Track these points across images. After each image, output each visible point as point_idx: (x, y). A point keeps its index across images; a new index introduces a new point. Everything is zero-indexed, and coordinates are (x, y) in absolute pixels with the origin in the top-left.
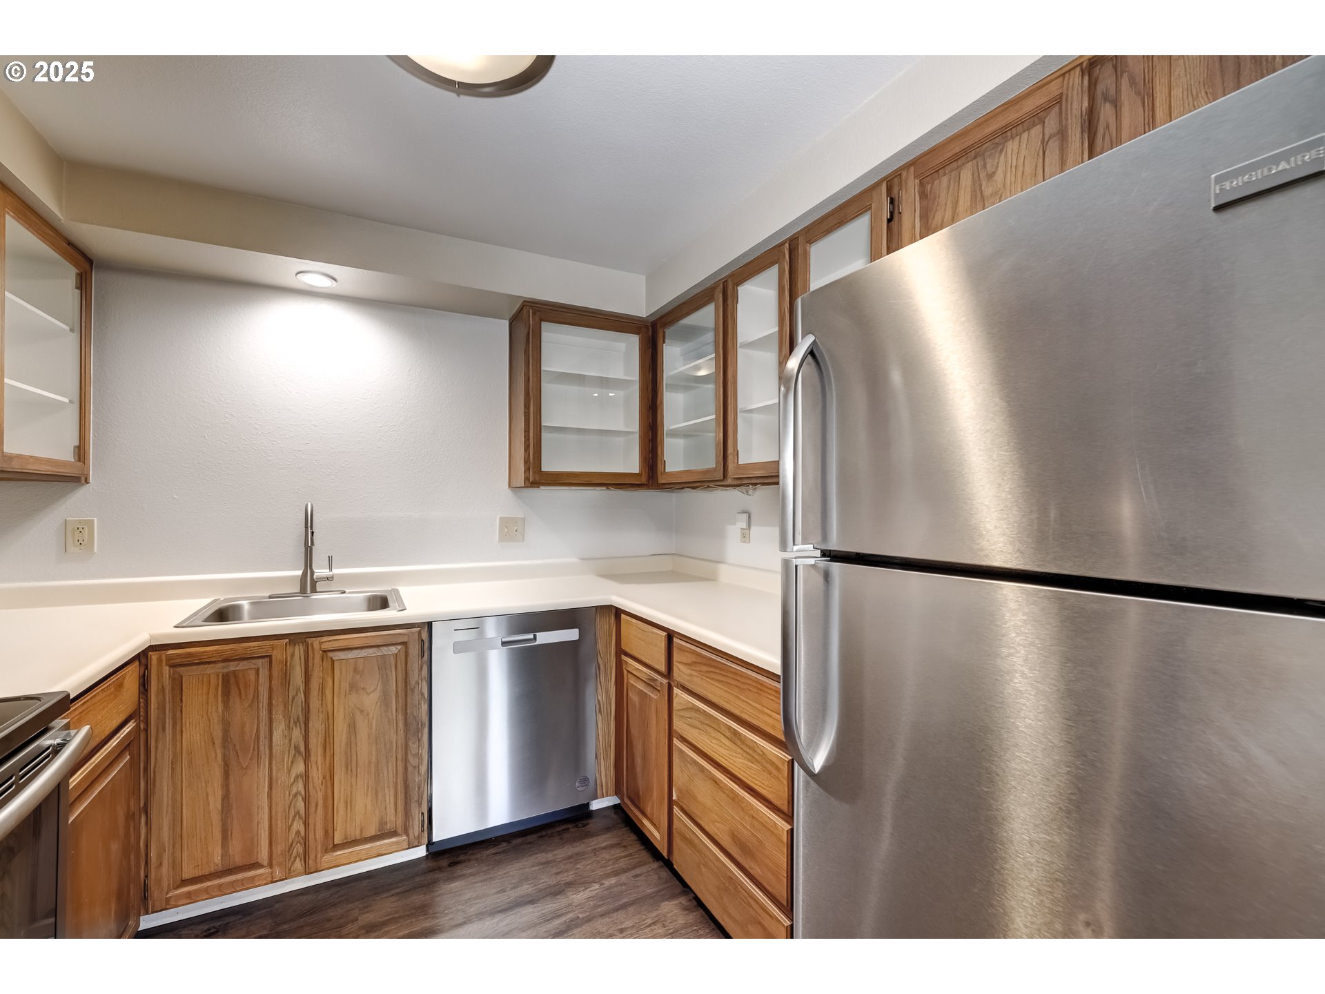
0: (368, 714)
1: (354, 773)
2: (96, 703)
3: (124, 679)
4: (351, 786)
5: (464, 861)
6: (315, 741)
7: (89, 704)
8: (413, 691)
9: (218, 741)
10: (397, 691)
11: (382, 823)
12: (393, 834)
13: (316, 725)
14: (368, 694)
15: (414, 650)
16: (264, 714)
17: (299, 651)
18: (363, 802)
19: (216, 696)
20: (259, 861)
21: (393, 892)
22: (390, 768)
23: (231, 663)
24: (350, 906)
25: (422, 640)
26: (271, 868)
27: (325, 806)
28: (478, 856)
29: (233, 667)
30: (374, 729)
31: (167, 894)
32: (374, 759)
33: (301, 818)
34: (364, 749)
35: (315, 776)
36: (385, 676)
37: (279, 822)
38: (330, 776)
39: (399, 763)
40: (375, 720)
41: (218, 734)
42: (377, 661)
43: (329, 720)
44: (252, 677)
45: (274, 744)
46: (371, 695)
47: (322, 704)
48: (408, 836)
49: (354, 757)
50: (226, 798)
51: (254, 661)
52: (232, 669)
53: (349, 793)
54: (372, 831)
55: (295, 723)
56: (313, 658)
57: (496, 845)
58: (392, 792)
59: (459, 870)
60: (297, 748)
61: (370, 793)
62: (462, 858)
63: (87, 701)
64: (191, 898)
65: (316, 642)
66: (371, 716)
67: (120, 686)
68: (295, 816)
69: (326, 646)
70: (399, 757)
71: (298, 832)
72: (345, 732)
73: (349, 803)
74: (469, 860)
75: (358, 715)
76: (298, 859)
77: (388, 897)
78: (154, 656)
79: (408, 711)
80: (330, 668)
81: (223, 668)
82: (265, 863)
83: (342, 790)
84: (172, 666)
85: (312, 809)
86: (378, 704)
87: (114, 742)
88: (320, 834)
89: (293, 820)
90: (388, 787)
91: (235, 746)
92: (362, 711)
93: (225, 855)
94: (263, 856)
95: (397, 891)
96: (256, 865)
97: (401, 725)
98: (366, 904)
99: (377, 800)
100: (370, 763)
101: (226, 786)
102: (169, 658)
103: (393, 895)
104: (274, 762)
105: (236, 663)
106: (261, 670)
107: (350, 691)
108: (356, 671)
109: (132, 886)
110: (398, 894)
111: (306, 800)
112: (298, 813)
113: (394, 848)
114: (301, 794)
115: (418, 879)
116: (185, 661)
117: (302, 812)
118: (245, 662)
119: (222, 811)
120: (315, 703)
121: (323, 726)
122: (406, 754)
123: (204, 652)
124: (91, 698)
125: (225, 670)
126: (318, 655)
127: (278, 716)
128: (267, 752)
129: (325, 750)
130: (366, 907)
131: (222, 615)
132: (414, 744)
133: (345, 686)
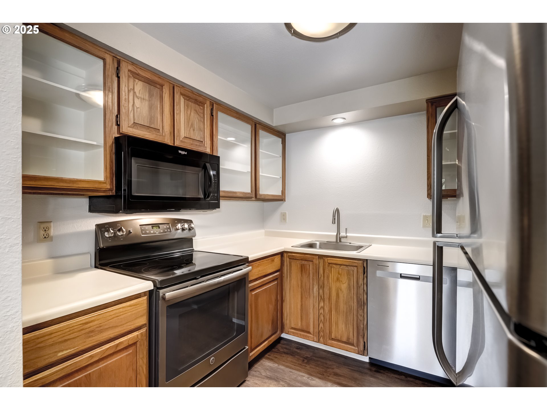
0: (343, 292)
1: (338, 314)
2: (264, 263)
3: (274, 259)
4: (337, 318)
5: (382, 373)
6: (326, 296)
7: (261, 263)
8: (360, 287)
9: (300, 286)
10: (353, 286)
11: (348, 338)
12: (352, 345)
13: (326, 291)
14: (343, 284)
15: (361, 270)
16: (311, 281)
17: (321, 261)
18: (342, 326)
19: (299, 271)
20: (310, 331)
21: (349, 368)
22: (351, 317)
23: (303, 261)
24: (334, 364)
25: (364, 267)
26: (313, 336)
27: (329, 322)
28: (389, 375)
29: (303, 262)
30: (345, 298)
31: (288, 329)
32: (345, 311)
33: (322, 322)
34: (342, 306)
35: (326, 309)
36: (349, 278)
37: (315, 321)
38: (330, 311)
39: (355, 316)
40: (345, 295)
41: (300, 284)
42: (346, 271)
43: (330, 289)
44: (308, 267)
45: (314, 293)
46: (344, 284)
47: (328, 283)
48: (358, 348)
49: (338, 307)
50: (302, 305)
51: (309, 262)
52: (303, 263)
53: (337, 321)
54: (344, 339)
55: (321, 287)
56: (325, 265)
57: (399, 375)
58: (352, 327)
59: (378, 375)
60: (321, 297)
61: (344, 323)
62: (382, 371)
63: (261, 262)
64: (294, 334)
65: (326, 259)
66: (344, 293)
67: (273, 261)
68: (321, 321)
69: (329, 261)
70: (355, 313)
71: (322, 328)
72: (335, 296)
73: (337, 324)
74: (384, 374)
75: (340, 291)
76: (322, 338)
77: (347, 368)
78: (285, 255)
79: (358, 295)
80: (330, 270)
81: (301, 262)
82: (312, 333)
83: (334, 319)
84: (290, 259)
85: (325, 321)
86: (347, 289)
87: (271, 276)
88: (328, 331)
89: (320, 323)
90: (350, 324)
91: (304, 289)
92: (341, 290)
93: (301, 324)
94: (311, 330)
95: (351, 368)
96: (309, 332)
97: (355, 300)
98: (339, 366)
99: (346, 329)
100: (344, 311)
101: (302, 302)
102: (289, 256)
103: (349, 369)
104: (314, 299)
105: (304, 261)
106: (310, 265)
107: (337, 281)
108: (339, 273)
109: (278, 321)
110: (351, 369)
111: (324, 316)
112: (321, 320)
113: (353, 350)
114: (322, 314)
115: (361, 369)
116: (292, 258)
117: (323, 321)
118: (306, 262)
119: (301, 310)
120: (326, 282)
121: (328, 291)
122: (357, 314)
123: (297, 256)
124: (262, 261)
125: (301, 263)
126: (327, 264)
127: (315, 283)
128: (313, 295)
129: (329, 300)
130: (339, 367)
131: (311, 246)
132: (360, 310)
133: (335, 278)
